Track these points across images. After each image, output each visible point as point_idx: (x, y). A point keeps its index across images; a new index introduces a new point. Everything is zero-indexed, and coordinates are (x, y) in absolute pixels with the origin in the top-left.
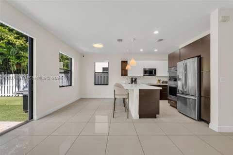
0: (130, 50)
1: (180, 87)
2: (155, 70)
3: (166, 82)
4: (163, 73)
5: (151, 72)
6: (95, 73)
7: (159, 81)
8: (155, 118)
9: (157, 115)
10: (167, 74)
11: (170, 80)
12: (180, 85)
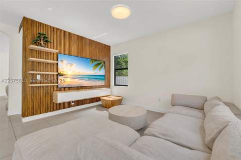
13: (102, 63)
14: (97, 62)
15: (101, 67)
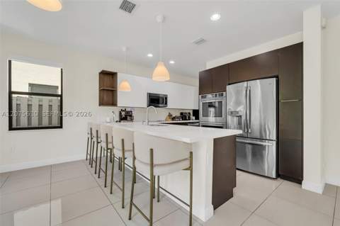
0: (128, 49)
2: (166, 97)
6: (11, 93)
7: (170, 116)
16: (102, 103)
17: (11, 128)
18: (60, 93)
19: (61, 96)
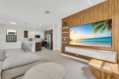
0: (29, 27)
1: (47, 42)
2: (40, 36)
3: (44, 40)
4: (42, 37)
5: (38, 37)
6: (7, 35)
7: (41, 40)
8: (40, 50)
9: (41, 50)
10: (44, 38)
11: (45, 39)
12: (47, 41)
13: (105, 24)
14: (98, 25)
15: (104, 29)
16: (25, 37)
17: (7, 42)
18: (16, 35)
19: (16, 36)
